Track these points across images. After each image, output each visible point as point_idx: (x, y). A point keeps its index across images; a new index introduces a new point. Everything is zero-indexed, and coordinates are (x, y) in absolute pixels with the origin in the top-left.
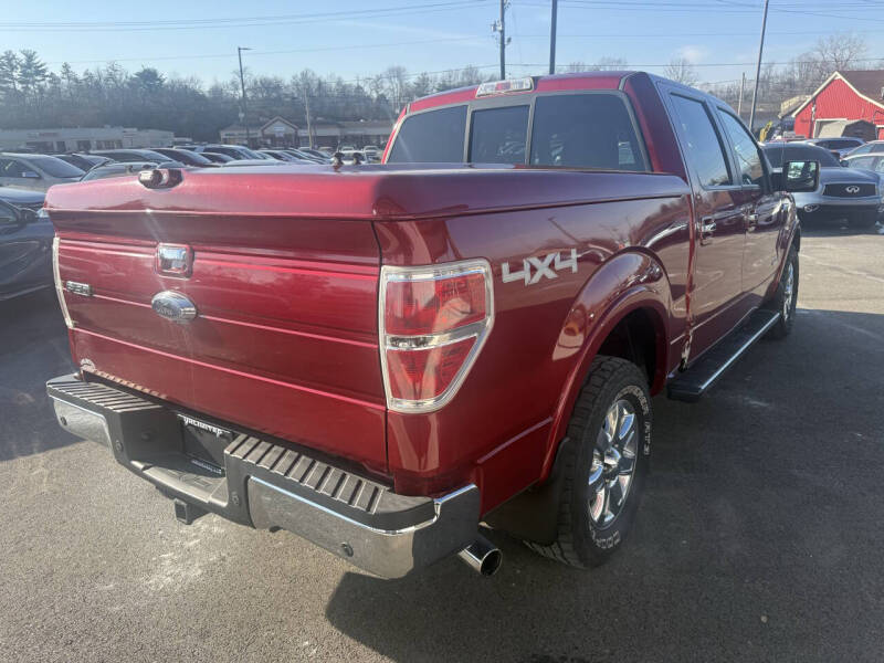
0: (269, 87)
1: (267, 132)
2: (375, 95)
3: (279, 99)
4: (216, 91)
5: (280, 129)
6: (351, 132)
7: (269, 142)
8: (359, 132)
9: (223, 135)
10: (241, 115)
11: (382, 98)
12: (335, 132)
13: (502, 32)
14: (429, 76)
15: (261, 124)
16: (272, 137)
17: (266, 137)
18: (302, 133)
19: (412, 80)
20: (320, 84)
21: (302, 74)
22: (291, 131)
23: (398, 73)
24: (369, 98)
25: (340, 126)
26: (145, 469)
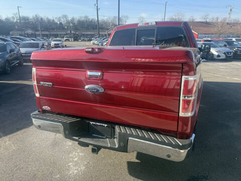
0: (26, 19)
1: (25, 32)
2: (59, 23)
3: (28, 23)
4: (7, 19)
5: (30, 32)
6: (52, 33)
7: (26, 35)
8: (55, 33)
9: (11, 33)
10: (16, 27)
11: (61, 23)
12: (47, 33)
13: (97, 6)
14: (75, 18)
15: (23, 30)
16: (27, 34)
17: (26, 34)
18: (37, 33)
19: (70, 19)
20: (42, 19)
21: (36, 16)
22: (34, 32)
23: (65, 16)
24: (57, 23)
25: (49, 31)
26: (79, 139)
